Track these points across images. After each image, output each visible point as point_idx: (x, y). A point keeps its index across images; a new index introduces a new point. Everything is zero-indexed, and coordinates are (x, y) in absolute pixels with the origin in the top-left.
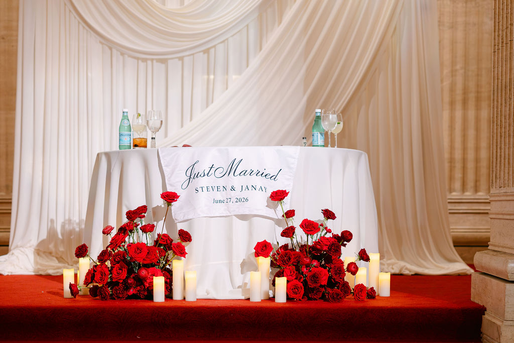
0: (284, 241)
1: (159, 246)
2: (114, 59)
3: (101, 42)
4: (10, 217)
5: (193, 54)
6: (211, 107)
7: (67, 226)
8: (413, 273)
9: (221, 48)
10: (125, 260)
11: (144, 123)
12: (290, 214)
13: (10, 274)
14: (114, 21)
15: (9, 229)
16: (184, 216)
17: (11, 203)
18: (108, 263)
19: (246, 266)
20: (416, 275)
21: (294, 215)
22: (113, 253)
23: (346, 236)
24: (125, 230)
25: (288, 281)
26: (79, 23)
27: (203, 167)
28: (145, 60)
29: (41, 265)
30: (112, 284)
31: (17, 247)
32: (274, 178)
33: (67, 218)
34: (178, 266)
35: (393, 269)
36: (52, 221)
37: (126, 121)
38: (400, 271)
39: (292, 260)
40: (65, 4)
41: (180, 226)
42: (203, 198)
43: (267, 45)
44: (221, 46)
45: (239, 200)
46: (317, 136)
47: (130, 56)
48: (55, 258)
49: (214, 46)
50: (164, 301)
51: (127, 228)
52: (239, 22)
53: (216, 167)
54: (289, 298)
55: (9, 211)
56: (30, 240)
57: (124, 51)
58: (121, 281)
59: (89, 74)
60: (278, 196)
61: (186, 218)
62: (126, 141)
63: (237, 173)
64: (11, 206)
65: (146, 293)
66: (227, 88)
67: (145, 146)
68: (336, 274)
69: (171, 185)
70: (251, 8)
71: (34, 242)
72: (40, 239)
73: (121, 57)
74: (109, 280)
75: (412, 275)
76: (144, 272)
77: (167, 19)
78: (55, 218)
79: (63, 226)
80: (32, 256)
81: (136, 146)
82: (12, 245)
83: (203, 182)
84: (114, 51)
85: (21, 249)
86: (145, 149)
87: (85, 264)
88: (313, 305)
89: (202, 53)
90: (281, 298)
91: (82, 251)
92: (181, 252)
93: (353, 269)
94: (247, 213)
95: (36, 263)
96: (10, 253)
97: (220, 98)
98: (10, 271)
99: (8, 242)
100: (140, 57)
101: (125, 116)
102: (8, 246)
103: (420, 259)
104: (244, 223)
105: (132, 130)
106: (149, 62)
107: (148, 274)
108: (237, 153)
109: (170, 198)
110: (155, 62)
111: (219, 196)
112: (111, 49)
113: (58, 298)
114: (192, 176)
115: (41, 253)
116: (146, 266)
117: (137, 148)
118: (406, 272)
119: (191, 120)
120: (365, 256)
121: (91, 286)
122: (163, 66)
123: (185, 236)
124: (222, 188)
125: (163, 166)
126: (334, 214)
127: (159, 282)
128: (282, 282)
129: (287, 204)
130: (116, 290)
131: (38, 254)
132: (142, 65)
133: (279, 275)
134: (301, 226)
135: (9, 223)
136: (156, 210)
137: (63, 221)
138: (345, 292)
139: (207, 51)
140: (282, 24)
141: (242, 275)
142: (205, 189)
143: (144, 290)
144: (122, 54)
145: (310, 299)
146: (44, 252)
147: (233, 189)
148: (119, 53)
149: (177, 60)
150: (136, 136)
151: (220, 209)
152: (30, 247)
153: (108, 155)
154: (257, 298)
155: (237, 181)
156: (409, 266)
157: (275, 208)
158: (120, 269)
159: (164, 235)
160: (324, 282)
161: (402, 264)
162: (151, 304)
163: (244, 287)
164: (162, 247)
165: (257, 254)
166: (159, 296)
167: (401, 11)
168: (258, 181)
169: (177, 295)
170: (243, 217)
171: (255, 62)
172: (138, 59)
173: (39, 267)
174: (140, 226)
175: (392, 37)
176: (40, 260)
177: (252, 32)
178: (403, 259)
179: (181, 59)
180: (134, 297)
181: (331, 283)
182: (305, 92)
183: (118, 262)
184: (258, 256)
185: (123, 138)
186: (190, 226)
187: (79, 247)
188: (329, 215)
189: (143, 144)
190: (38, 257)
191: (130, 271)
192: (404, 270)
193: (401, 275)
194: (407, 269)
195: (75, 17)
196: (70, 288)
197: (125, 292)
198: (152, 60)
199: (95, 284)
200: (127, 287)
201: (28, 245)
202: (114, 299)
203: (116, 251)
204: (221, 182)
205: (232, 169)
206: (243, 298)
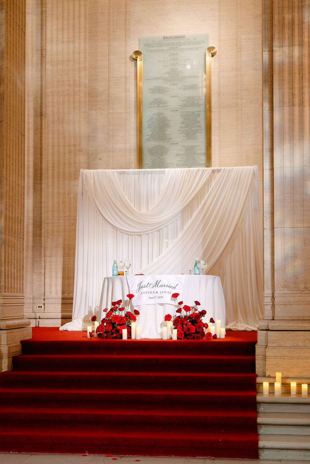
0: (178, 314)
1: (126, 317)
2: (118, 235)
3: (112, 228)
4: (73, 305)
5: (153, 232)
6: (161, 255)
7: (97, 309)
8: (251, 330)
9: (165, 229)
10: (111, 323)
11: (123, 265)
12: (181, 303)
13: (71, 330)
14: (117, 218)
15: (72, 311)
16: (137, 304)
17: (73, 299)
18: (105, 324)
19: (162, 325)
20: (253, 331)
21: (183, 303)
22: (107, 319)
23: (203, 313)
24: (112, 310)
25: (178, 331)
26: (103, 219)
27: (145, 283)
28: (131, 235)
29: (85, 326)
30: (106, 332)
31: (75, 318)
32: (174, 288)
33: (97, 305)
34: (133, 325)
35: (242, 328)
36: (90, 307)
37: (115, 264)
38: (246, 329)
39: (179, 322)
40: (97, 211)
41: (135, 308)
42: (145, 297)
43: (185, 228)
44: (165, 228)
45: (159, 297)
46: (196, 270)
47: (124, 233)
48: (91, 323)
49: (162, 229)
50: (127, 339)
51: (113, 309)
52: (173, 217)
53: (150, 283)
54: (178, 338)
55: (72, 303)
56: (81, 315)
57: (122, 231)
58: (110, 331)
59: (107, 242)
60: (175, 295)
61: (137, 305)
62: (116, 273)
63: (159, 286)
64: (73, 300)
65: (120, 336)
66: (168, 247)
67: (123, 275)
68: (198, 328)
69: (132, 291)
70: (179, 211)
71: (83, 316)
72: (85, 315)
73: (121, 234)
74: (105, 331)
75: (251, 331)
76: (119, 327)
77: (141, 217)
78: (91, 306)
79: (95, 309)
80: (81, 323)
81: (119, 275)
82: (73, 318)
83: (144, 290)
84: (118, 231)
85: (77, 319)
86: (123, 276)
87: (97, 324)
88: (188, 340)
89: (157, 232)
90: (175, 338)
91: (94, 319)
92: (134, 319)
93: (206, 326)
94: (162, 302)
95: (83, 325)
96: (72, 321)
97: (165, 251)
98: (71, 329)
99: (72, 317)
100: (129, 234)
101: (115, 262)
102: (72, 318)
103: (255, 324)
104: (162, 307)
105: (118, 268)
106: (133, 236)
107: (121, 328)
108: (158, 278)
109: (131, 296)
110: (136, 236)
111: (151, 296)
112: (116, 230)
113: (85, 338)
114: (140, 288)
115: (86, 321)
116: (120, 325)
117: (119, 276)
118: (248, 330)
119: (152, 261)
120: (212, 321)
121: (98, 333)
122: (140, 238)
123: (137, 312)
124: (152, 292)
125: (129, 283)
126: (199, 303)
127: (125, 332)
128: (175, 331)
129: (179, 299)
130: (108, 335)
131: (84, 322)
132: (130, 237)
133: (175, 328)
134: (183, 308)
135: (72, 308)
136: (126, 302)
137: (95, 307)
138: (203, 336)
139: (159, 231)
140: (192, 218)
141: (161, 329)
142: (145, 293)
143: (119, 335)
144: (122, 233)
145: (188, 339)
146: (87, 321)
147: (157, 293)
148: (120, 232)
149: (146, 235)
150: (119, 270)
151: (152, 301)
152: (81, 318)
153: (108, 278)
154: (165, 338)
155: (158, 289)
156: (250, 327)
157: (175, 301)
158: (109, 326)
159: (129, 312)
160: (193, 331)
161: (247, 326)
162: (122, 340)
163: (161, 334)
164: (128, 317)
165: (166, 320)
166: (125, 337)
167: (245, 212)
168: (167, 289)
169: (133, 337)
170: (161, 304)
171: (180, 235)
172: (129, 235)
173: (84, 327)
174: (119, 308)
175: (241, 223)
176: (84, 324)
177: (179, 222)
178: (248, 324)
179: (147, 234)
180: (115, 338)
181: (197, 332)
182: (203, 248)
183: (109, 323)
184: (166, 321)
185: (114, 271)
186: (139, 308)
187: (93, 317)
188: (197, 303)
189: (122, 274)
190: (84, 323)
191: (114, 327)
192: (247, 329)
193: (246, 331)
194: (248, 328)
195: (101, 217)
196: (90, 334)
197: (111, 335)
198: (135, 235)
199: (100, 332)
200: (112, 334)
201: (80, 318)
202: (107, 338)
203: (109, 318)
204: (152, 290)
205: (157, 284)
206: (160, 338)
